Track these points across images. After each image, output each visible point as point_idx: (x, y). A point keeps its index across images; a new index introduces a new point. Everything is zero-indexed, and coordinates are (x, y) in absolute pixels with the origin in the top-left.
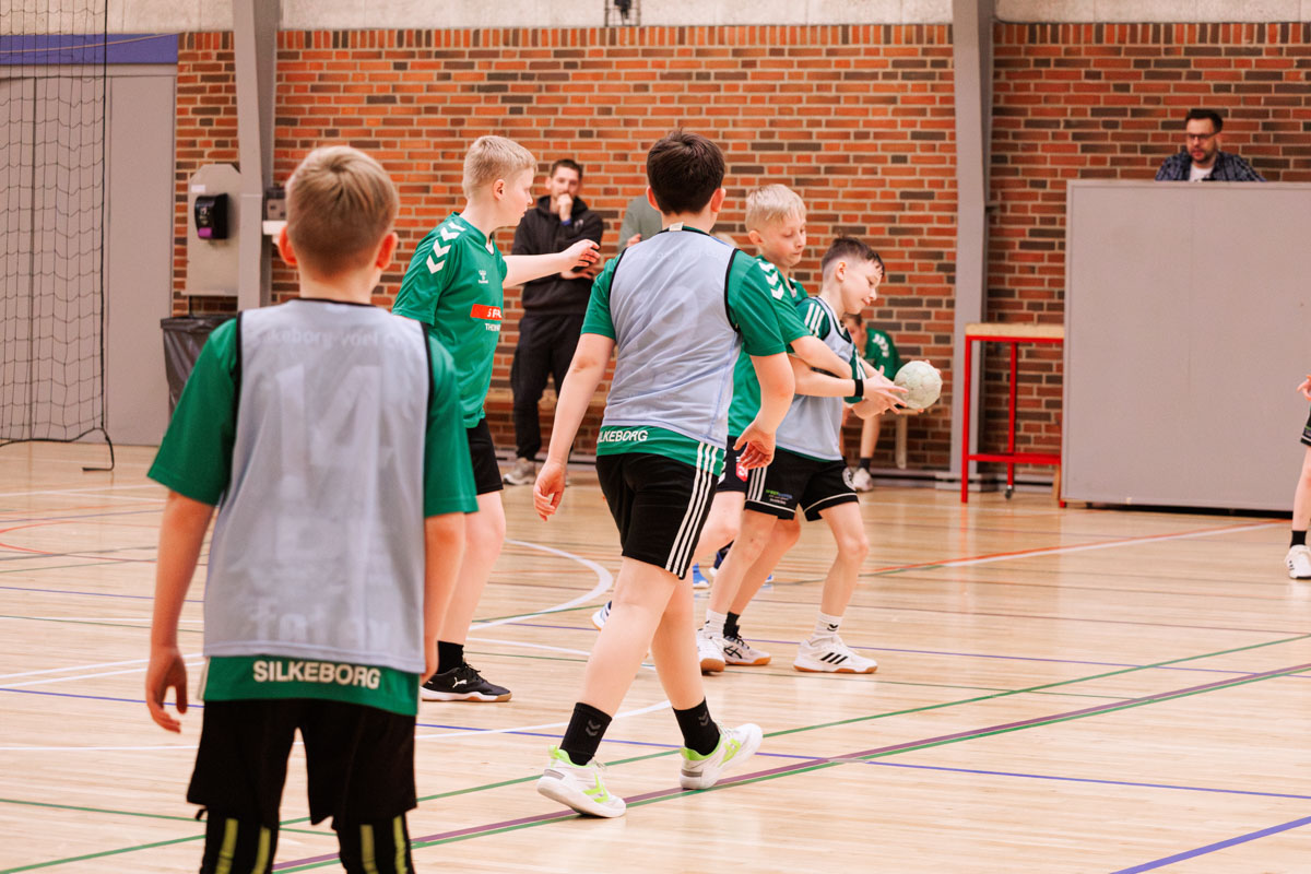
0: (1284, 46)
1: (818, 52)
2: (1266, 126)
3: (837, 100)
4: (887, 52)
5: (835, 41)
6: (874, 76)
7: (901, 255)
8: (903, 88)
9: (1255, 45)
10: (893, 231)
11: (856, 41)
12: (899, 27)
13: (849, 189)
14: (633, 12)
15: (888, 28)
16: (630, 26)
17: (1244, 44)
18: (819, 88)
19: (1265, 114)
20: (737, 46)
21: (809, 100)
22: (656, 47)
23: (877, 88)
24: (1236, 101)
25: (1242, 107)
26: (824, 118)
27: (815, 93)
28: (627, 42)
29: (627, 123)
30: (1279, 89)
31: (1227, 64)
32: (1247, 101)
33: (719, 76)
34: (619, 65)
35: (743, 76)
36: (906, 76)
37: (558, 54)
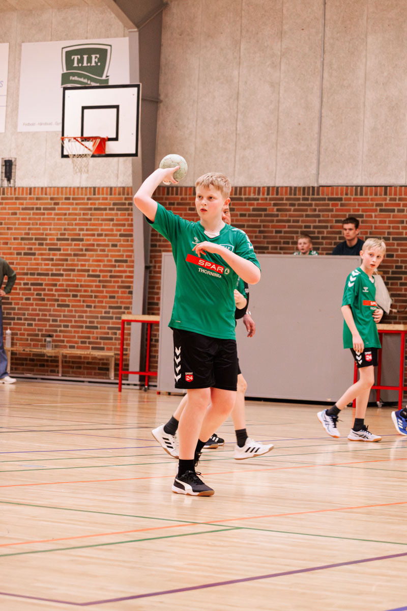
0: (268, 197)
1: (83, 199)
2: (260, 232)
3: (90, 220)
4: (111, 199)
5: (90, 194)
6: (105, 209)
7: (114, 287)
8: (117, 214)
9: (256, 196)
10: (111, 276)
11: (99, 194)
12: (115, 188)
13: (94, 258)
14: (12, 181)
15: (111, 188)
16: (11, 187)
17: (252, 196)
18: (84, 214)
19: (259, 226)
20: (52, 196)
21: (80, 219)
22: (21, 196)
23: (106, 215)
24: (248, 221)
25: (251, 223)
26: (85, 227)
27: (82, 217)
28: (9, 194)
29: (8, 229)
30: (266, 215)
31: (245, 205)
32: (253, 221)
33: (45, 209)
34: (6, 204)
35: (54, 209)
36: (118, 209)
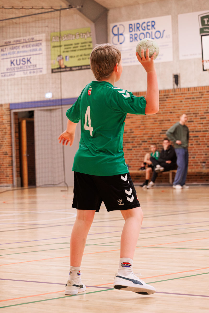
14: (179, 85)
20: (200, 91)
22: (184, 92)
28: (178, 92)
29: (179, 109)
33: (197, 98)
34: (177, 97)
35: (201, 98)
37: (164, 95)
